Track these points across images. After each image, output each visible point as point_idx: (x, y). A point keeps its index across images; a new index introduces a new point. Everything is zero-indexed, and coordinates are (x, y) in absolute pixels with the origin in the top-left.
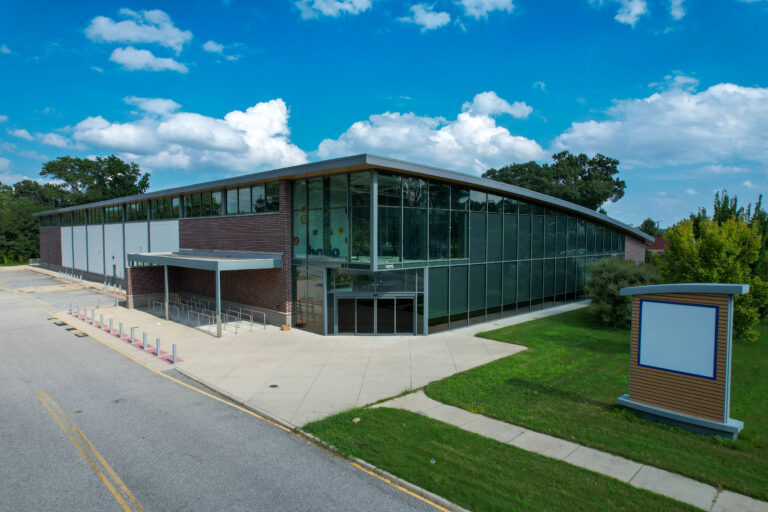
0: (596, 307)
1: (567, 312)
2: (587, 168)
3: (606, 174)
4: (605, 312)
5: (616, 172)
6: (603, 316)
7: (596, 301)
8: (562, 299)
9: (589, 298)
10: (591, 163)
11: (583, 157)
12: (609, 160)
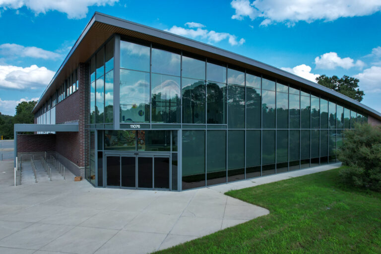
0: (346, 169)
1: (320, 173)
2: (337, 84)
3: (351, 88)
4: (355, 175)
5: (356, 86)
6: (355, 178)
7: (347, 164)
8: (316, 161)
9: (340, 160)
10: (340, 81)
11: (335, 78)
12: (352, 79)
